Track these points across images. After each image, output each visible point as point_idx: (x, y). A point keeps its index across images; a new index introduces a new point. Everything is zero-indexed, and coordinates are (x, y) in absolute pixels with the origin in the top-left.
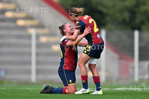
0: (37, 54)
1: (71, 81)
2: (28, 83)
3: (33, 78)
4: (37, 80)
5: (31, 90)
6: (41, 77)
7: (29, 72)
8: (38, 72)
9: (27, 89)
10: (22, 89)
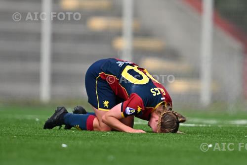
0: (55, 37)
1: (109, 104)
2: (32, 104)
3: (45, 91)
4: (53, 96)
5: (37, 120)
6: (62, 90)
7: (36, 78)
8: (55, 78)
9: (29, 117)
10: (18, 117)
